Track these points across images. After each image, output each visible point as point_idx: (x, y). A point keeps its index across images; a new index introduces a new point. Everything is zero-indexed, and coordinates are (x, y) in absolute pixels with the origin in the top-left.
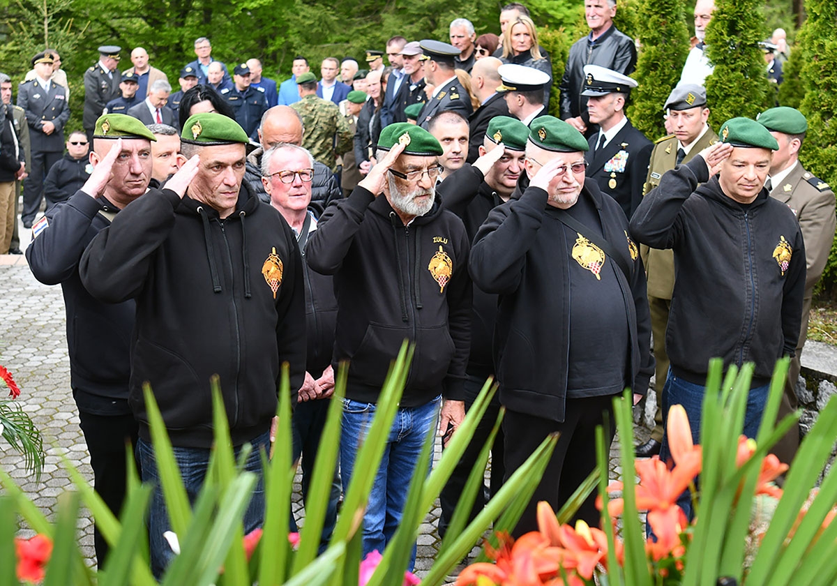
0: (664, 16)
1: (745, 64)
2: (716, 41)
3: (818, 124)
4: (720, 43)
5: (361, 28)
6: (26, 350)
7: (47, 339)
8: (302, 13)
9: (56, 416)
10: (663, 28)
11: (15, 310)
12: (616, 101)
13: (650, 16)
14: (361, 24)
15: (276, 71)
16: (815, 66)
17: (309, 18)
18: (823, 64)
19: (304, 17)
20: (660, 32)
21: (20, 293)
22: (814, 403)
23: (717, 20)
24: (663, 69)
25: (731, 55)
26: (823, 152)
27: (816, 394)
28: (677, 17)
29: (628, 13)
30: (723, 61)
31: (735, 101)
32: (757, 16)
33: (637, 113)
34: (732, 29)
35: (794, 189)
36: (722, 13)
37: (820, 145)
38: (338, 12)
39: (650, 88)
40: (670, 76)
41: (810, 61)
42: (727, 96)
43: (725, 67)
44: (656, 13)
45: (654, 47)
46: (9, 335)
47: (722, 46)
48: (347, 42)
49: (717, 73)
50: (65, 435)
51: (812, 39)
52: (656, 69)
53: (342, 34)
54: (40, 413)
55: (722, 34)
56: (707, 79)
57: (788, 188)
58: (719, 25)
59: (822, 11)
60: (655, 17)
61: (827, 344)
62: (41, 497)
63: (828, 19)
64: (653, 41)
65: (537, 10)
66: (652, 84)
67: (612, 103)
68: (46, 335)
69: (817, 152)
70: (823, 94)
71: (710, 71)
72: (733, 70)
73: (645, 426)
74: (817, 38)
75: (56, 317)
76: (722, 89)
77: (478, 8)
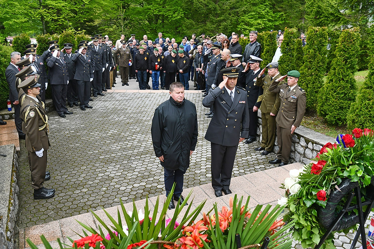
0: (271, 39)
1: (290, 54)
2: (283, 48)
3: (307, 71)
4: (284, 48)
5: (201, 26)
6: (115, 116)
7: (120, 113)
8: (186, 22)
9: (121, 134)
10: (271, 42)
11: (113, 105)
12: (257, 64)
13: (268, 39)
14: (201, 24)
15: (179, 36)
16: (307, 56)
17: (188, 23)
18: (309, 56)
19: (187, 23)
20: (270, 43)
21: (114, 100)
22: (299, 142)
23: (284, 42)
24: (270, 52)
25: (287, 51)
26: (308, 78)
27: (299, 140)
28: (275, 39)
29: (263, 37)
30: (285, 53)
31: (287, 63)
32: (294, 42)
33: (263, 63)
34: (288, 45)
35: (296, 91)
36: (285, 41)
37: (307, 76)
38: (195, 21)
39: (267, 57)
40: (272, 55)
41: (306, 55)
42: (285, 61)
43: (285, 54)
44: (269, 38)
45: (268, 47)
46: (111, 112)
47: (285, 49)
48: (197, 29)
49: (283, 56)
50: (123, 139)
51: (307, 49)
52: (269, 52)
53: (196, 27)
54: (118, 133)
55: (285, 46)
56: (280, 57)
57: (294, 91)
58: (284, 44)
59: (310, 43)
60: (269, 39)
61: (305, 126)
62: (117, 155)
63: (311, 44)
64: (268, 45)
65: (246, 21)
66: (267, 56)
67: (256, 65)
68: (120, 112)
69: (306, 78)
70: (308, 63)
71: (281, 55)
72: (287, 55)
73: (260, 142)
74: (308, 49)
75: (122, 107)
76: (284, 60)
77: (231, 21)
